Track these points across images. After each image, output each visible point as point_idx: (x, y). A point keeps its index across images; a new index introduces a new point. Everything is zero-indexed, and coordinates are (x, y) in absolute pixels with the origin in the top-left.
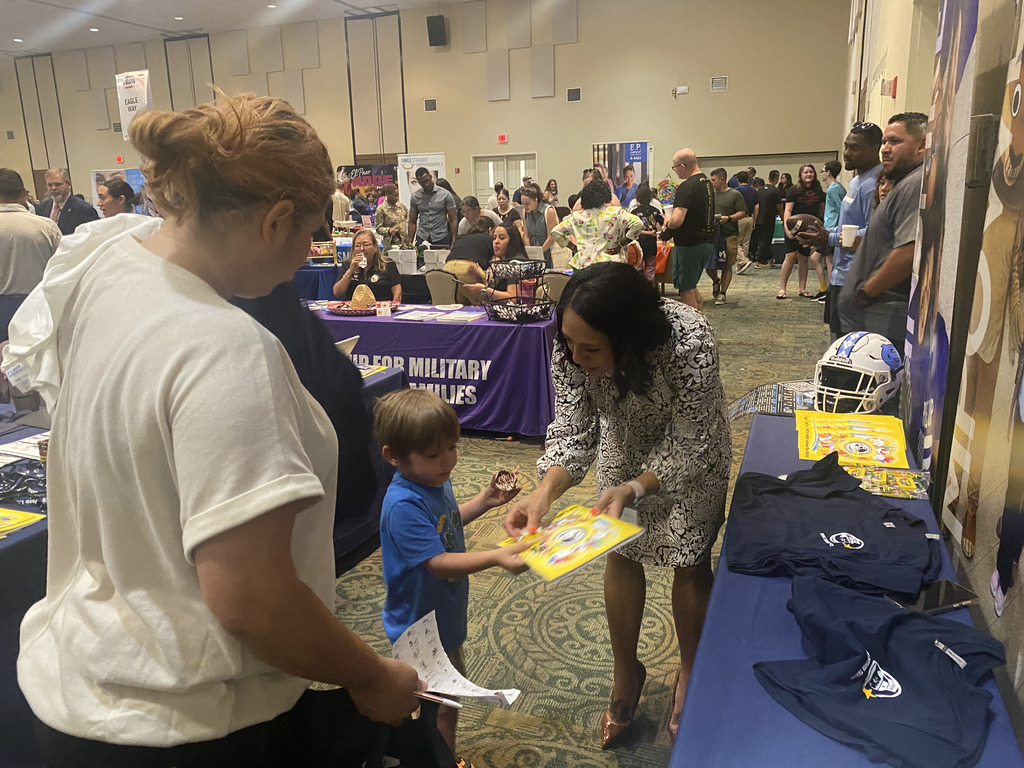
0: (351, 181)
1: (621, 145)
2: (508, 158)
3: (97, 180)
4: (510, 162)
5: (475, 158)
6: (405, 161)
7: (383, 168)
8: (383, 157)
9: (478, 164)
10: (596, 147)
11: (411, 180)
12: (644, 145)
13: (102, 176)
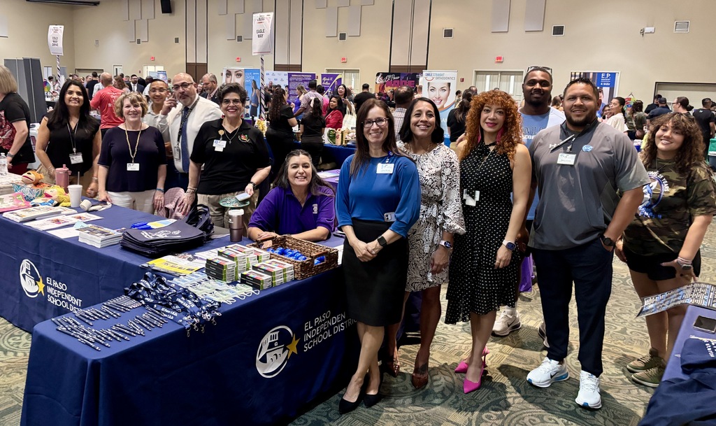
0: (385, 83)
1: (594, 73)
2: (502, 73)
3: (227, 74)
4: (503, 76)
5: (477, 73)
6: (428, 75)
7: (409, 75)
8: (409, 68)
9: (479, 76)
10: (573, 74)
11: (430, 88)
12: (613, 75)
13: (230, 72)
